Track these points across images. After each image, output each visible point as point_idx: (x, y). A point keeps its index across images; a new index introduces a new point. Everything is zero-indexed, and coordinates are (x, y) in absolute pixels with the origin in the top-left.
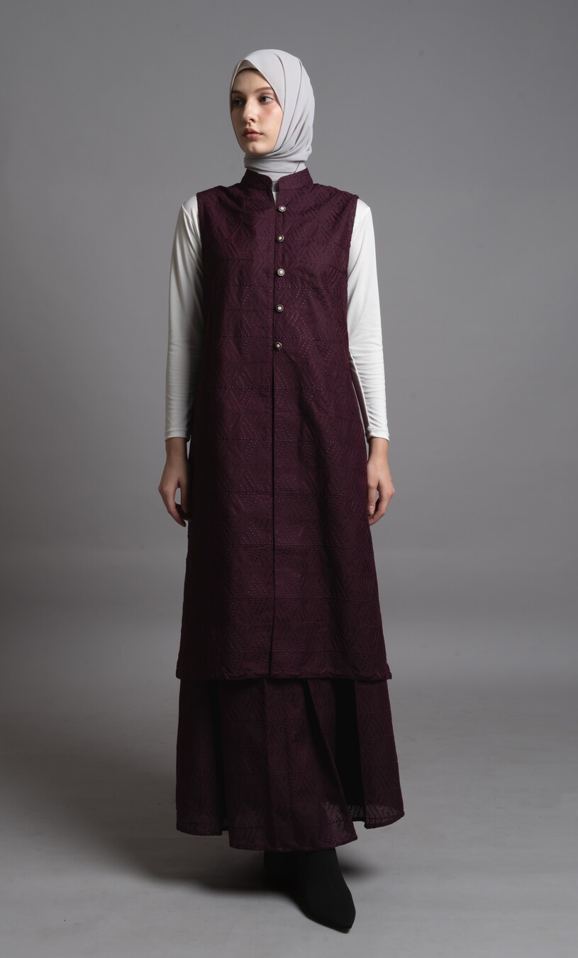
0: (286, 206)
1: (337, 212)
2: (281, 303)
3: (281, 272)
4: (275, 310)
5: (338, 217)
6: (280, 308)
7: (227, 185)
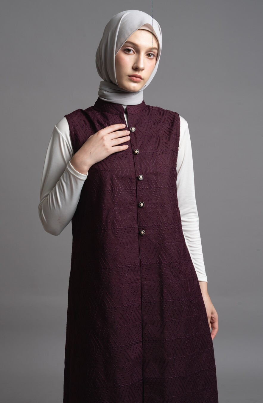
0: (135, 126)
1: (169, 127)
2: (142, 201)
3: (141, 177)
4: (138, 206)
5: (170, 131)
6: (142, 204)
7: (84, 108)
